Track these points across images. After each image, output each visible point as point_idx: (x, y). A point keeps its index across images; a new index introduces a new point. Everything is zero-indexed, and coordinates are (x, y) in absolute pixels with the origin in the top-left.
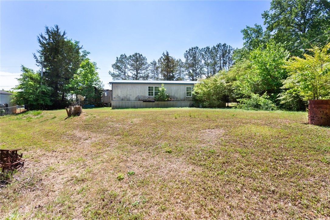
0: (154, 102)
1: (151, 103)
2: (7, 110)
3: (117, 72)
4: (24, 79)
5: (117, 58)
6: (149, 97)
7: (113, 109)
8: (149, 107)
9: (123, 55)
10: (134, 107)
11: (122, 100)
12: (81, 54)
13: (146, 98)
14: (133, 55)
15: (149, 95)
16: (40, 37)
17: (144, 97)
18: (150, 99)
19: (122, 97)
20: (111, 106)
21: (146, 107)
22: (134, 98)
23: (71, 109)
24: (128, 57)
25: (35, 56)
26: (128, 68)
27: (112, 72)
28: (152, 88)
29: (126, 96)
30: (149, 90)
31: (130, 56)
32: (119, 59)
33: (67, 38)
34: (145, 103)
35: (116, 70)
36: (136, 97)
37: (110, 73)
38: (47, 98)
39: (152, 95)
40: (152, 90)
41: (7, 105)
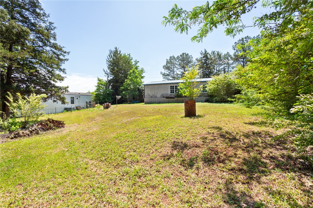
0: (174, 98)
1: (172, 99)
2: (90, 105)
3: (167, 72)
4: (98, 86)
5: (167, 60)
6: (171, 95)
7: (145, 104)
8: (171, 103)
9: (172, 56)
10: (159, 103)
11: (151, 97)
12: (133, 63)
13: (169, 96)
14: (181, 56)
15: (171, 93)
16: (108, 56)
17: (167, 94)
18: (172, 96)
19: (151, 95)
20: (144, 102)
21: (169, 102)
22: (160, 95)
23: (105, 105)
24: (176, 57)
25: (104, 70)
26: (176, 67)
27: (163, 72)
28: (173, 87)
29: (154, 94)
30: (171, 89)
31: (178, 57)
32: (168, 60)
33: (123, 53)
34: (167, 99)
35: (167, 70)
36: (161, 95)
37: (161, 73)
38: (110, 97)
39: (173, 93)
40: (173, 89)
41: (90, 102)
